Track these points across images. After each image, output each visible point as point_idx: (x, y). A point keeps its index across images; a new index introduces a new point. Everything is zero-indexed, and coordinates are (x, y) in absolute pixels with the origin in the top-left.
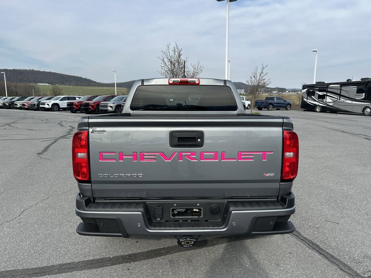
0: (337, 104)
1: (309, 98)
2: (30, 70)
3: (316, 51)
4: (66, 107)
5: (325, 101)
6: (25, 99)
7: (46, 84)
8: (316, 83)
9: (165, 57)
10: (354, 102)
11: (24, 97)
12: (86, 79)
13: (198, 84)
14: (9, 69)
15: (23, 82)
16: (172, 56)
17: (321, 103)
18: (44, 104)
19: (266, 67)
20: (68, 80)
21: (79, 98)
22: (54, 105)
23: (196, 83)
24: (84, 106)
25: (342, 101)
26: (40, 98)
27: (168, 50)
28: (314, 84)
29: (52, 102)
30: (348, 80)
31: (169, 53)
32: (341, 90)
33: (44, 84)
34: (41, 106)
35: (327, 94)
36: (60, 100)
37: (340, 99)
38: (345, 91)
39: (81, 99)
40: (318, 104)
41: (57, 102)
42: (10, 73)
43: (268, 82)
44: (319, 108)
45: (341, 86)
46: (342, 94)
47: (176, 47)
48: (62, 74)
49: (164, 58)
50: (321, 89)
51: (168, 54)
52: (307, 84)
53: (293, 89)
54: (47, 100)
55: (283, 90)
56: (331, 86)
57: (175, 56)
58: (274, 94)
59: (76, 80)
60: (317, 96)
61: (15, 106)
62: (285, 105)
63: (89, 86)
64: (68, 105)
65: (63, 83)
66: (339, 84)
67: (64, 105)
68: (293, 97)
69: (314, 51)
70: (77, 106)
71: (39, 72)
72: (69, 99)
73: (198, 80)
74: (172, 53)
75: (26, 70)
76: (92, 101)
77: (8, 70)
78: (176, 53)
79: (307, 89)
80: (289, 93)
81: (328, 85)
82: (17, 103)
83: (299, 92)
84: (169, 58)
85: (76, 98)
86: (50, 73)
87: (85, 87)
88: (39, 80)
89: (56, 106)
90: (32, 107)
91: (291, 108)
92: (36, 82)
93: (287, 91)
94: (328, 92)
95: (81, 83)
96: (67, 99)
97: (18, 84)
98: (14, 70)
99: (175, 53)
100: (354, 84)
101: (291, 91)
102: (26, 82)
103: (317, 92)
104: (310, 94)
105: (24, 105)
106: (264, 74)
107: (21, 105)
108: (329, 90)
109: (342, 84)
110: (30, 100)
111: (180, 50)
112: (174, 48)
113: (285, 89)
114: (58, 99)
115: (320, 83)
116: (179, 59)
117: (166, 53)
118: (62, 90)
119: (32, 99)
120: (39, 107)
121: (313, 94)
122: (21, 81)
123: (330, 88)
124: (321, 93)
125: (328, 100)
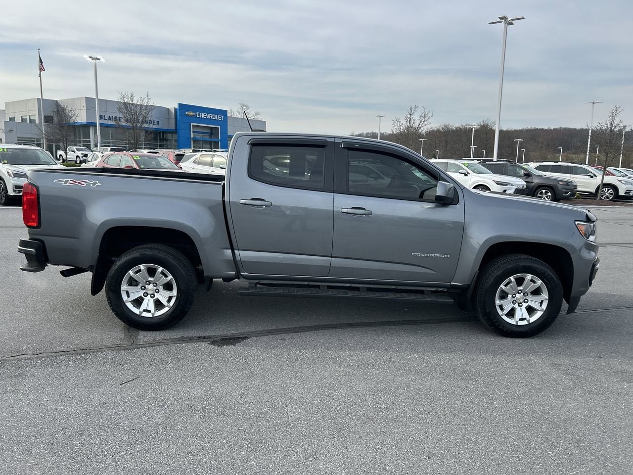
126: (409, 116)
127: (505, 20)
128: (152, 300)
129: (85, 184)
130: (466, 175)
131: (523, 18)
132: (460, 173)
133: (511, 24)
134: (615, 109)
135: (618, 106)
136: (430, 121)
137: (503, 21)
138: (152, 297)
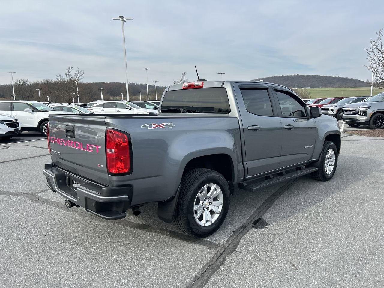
12: (352, 79)
13: (202, 87)
14: (277, 76)
20: (331, 82)
23: (200, 86)
33: (307, 88)
42: (277, 80)
59: (340, 81)
65: (325, 86)
71: (303, 76)
86: (314, 76)
88: (302, 84)
92: (300, 86)
95: (346, 84)
98: (282, 77)
126: (68, 73)
127: (122, 19)
128: (208, 212)
129: (165, 126)
130: (130, 110)
131: (132, 19)
132: (127, 108)
133: (125, 21)
134: (184, 73)
135: (185, 71)
136: (83, 76)
137: (121, 19)
138: (208, 210)
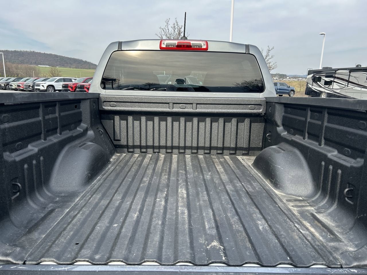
0: (345, 90)
1: (314, 84)
2: (31, 52)
3: (324, 34)
4: (61, 89)
5: (332, 88)
6: (20, 80)
7: (47, 66)
8: (323, 68)
9: (164, 34)
10: (363, 89)
11: (20, 78)
13: (206, 50)
15: (24, 63)
16: (171, 33)
17: (328, 90)
18: (39, 85)
19: (272, 49)
20: (68, 62)
21: (75, 79)
22: (49, 86)
23: (203, 47)
24: (79, 88)
25: (351, 88)
26: (36, 79)
27: (166, 27)
28: (320, 69)
29: (48, 83)
30: (357, 66)
31: (168, 29)
32: (350, 76)
33: (45, 66)
34: (36, 87)
35: (335, 80)
36: (55, 82)
37: (348, 86)
38: (355, 77)
39: (77, 81)
40: (323, 91)
41: (53, 83)
42: (11, 55)
43: (273, 66)
44: (325, 95)
45: (350, 72)
46: (350, 80)
47: (176, 24)
48: (62, 56)
49: (162, 35)
50: (328, 75)
51: (167, 31)
52: (313, 69)
53: (293, 76)
54: (42, 81)
55: (283, 76)
56: (339, 71)
57: (175, 34)
58: (275, 80)
59: (76, 62)
60: (323, 82)
61: (10, 87)
62: (288, 92)
63: (89, 69)
64: (63, 87)
65: (63, 66)
66: (348, 70)
67: (60, 87)
68: (294, 84)
69: (322, 34)
70: (72, 88)
71: (39, 54)
72: (64, 80)
73: (205, 43)
74: (171, 30)
75: (27, 51)
76: (87, 83)
77: (9, 51)
78: (176, 30)
79: (313, 74)
80: (290, 79)
81: (336, 71)
82: (12, 84)
83: (300, 79)
84: (168, 35)
85: (72, 80)
86: (50, 55)
87: (85, 69)
88: (40, 62)
89: (51, 88)
90: (27, 89)
91: (294, 94)
92: (37, 63)
93: (288, 78)
94: (335, 77)
95: (81, 65)
96: (63, 81)
97: (19, 66)
99: (174, 30)
100: (364, 69)
101: (292, 78)
102: (27, 63)
103: (323, 78)
104: (316, 80)
105: (19, 86)
106: (269, 57)
107: (17, 86)
108: (337, 76)
109: (352, 70)
110: (25, 81)
111: (180, 27)
112: (174, 24)
113: (286, 75)
114: (53, 81)
115: (327, 68)
116: (179, 37)
117: (165, 30)
118: (60, 72)
119: (28, 79)
120: (34, 89)
121: (319, 79)
122: (22, 62)
123: (338, 74)
124: (328, 79)
125: (335, 86)
